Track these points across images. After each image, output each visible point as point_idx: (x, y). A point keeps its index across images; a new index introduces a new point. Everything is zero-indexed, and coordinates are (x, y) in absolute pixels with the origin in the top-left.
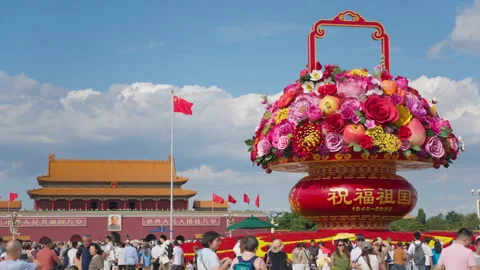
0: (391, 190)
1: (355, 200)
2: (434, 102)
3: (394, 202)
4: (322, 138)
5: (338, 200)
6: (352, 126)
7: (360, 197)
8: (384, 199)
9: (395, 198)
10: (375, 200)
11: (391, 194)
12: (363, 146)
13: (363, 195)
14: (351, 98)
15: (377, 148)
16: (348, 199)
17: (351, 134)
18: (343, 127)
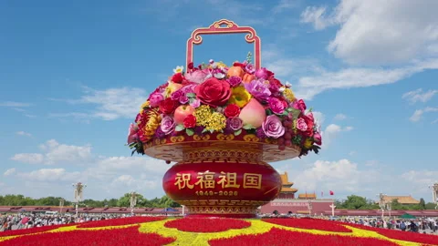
0: (235, 174)
1: (197, 184)
2: (287, 87)
3: (238, 186)
4: (158, 121)
5: (182, 184)
6: (181, 107)
7: (201, 181)
8: (226, 183)
9: (239, 181)
10: (216, 183)
11: (235, 177)
12: (187, 126)
13: (204, 179)
14: (192, 83)
15: (203, 127)
16: (190, 182)
17: (182, 116)
18: (174, 109)
